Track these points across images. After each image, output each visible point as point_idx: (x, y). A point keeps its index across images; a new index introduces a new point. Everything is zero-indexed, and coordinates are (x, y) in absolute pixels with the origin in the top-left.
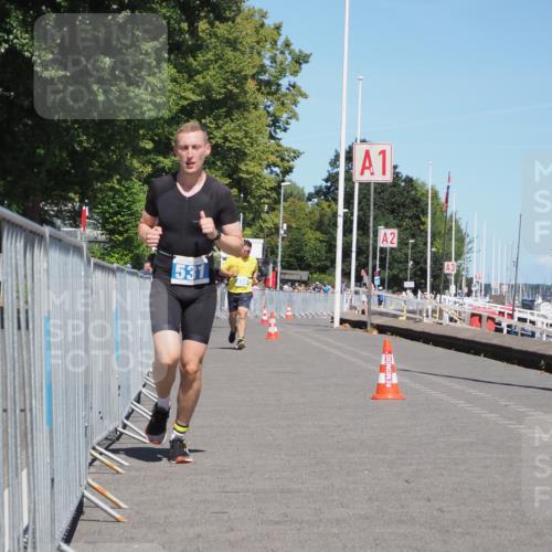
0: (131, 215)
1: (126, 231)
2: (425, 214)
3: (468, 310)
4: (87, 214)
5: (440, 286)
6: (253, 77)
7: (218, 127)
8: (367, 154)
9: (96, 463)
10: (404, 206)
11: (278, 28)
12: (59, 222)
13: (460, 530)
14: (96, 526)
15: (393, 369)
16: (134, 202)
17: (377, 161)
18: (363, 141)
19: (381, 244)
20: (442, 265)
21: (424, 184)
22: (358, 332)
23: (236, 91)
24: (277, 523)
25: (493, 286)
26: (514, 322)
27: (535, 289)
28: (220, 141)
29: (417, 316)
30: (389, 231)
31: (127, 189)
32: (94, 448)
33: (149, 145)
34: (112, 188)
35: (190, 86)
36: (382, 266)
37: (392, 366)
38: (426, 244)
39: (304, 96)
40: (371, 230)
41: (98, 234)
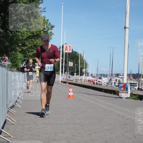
0: (17, 59)
1: (16, 63)
2: (79, 59)
3: (88, 79)
4: (7, 59)
5: (82, 74)
6: (43, 30)
7: (35, 41)
8: (66, 47)
9: (9, 112)
10: (74, 57)
11: (48, 20)
12: (1, 61)
13: (86, 126)
14: (9, 125)
15: (72, 92)
16: (17, 56)
17: (68, 48)
18: (66, 44)
19: (69, 65)
20: (82, 70)
21: (78, 53)
22: (65, 84)
23: (39, 33)
24: (47, 124)
25: (93, 74)
26: (97, 82)
27: (102, 75)
28: (36, 44)
29: (77, 81)
30: (71, 63)
31: (16, 54)
32: (8, 109)
33: (21, 45)
34: (13, 54)
35: (29, 32)
36: (70, 70)
37: (72, 91)
38: (79, 65)
39: (53, 34)
40: (67, 62)
41: (10, 63)
